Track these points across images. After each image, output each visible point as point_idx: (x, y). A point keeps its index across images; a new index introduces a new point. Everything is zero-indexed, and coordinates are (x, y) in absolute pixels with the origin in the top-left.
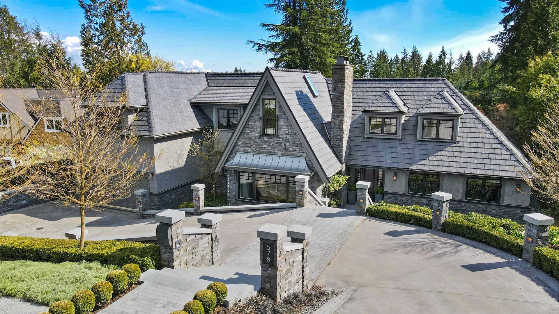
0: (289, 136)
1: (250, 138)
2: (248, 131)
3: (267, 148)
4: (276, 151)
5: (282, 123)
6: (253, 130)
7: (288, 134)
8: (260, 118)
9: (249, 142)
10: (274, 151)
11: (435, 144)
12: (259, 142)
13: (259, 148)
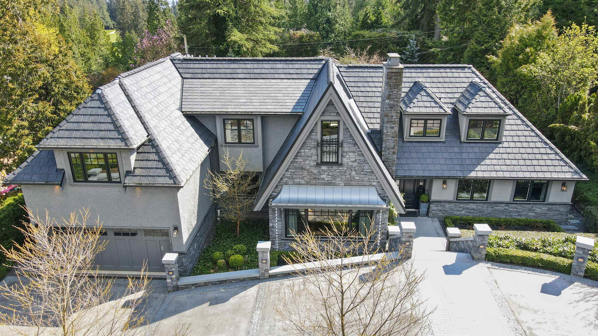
0: (355, 164)
1: (302, 168)
2: (300, 160)
3: (326, 179)
4: (338, 181)
5: (346, 149)
6: (307, 158)
7: (355, 161)
8: (318, 143)
9: (302, 173)
10: (335, 182)
11: (481, 145)
12: (315, 172)
13: (315, 179)
